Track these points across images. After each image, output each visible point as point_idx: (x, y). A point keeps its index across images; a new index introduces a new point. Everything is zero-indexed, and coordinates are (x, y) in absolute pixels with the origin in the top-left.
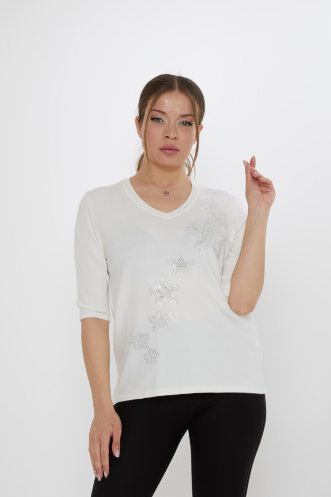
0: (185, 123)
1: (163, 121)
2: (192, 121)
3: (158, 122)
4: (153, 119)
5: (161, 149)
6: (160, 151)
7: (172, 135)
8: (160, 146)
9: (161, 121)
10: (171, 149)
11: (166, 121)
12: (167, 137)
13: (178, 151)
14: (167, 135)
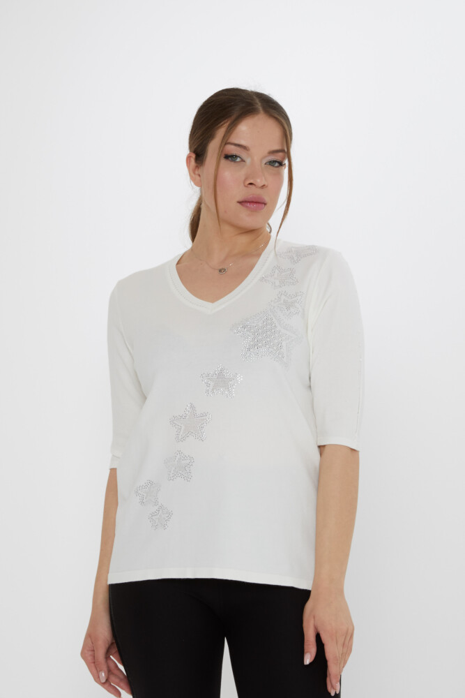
0: (272, 163)
1: (243, 160)
2: (284, 159)
3: (234, 161)
4: (227, 157)
5: (240, 202)
6: (238, 204)
7: (259, 182)
8: (240, 198)
9: (238, 160)
10: (256, 203)
11: (248, 161)
12: (251, 184)
13: (265, 204)
14: (252, 181)
